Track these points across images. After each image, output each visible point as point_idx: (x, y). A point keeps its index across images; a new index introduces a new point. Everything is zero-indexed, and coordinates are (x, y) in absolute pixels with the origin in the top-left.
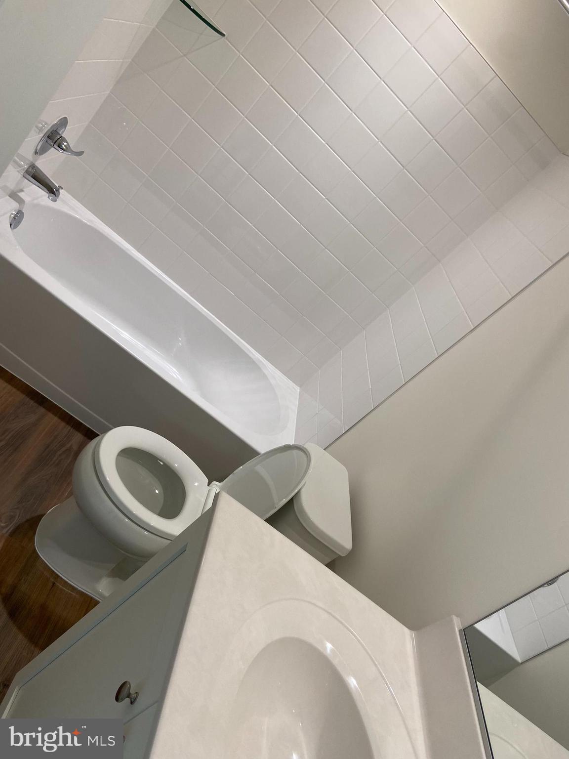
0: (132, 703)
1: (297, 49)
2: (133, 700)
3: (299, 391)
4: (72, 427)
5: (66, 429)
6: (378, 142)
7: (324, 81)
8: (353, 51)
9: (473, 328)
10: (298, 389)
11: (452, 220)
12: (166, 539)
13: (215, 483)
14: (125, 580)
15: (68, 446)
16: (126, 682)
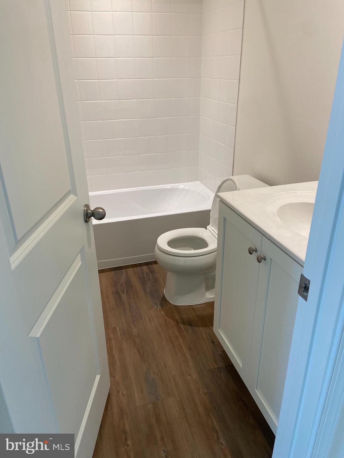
0: (256, 252)
1: (74, 57)
2: (256, 250)
3: (199, 182)
4: (139, 267)
5: (139, 269)
6: (135, 59)
7: (95, 58)
8: (94, 36)
9: (238, 81)
10: (198, 182)
11: (189, 57)
12: (214, 252)
13: (208, 227)
14: (215, 288)
15: (145, 272)
16: (249, 249)
